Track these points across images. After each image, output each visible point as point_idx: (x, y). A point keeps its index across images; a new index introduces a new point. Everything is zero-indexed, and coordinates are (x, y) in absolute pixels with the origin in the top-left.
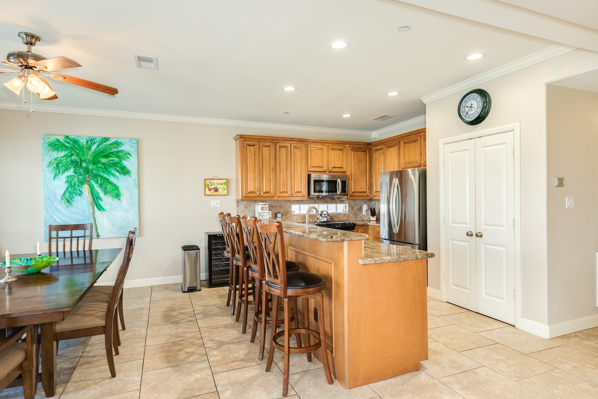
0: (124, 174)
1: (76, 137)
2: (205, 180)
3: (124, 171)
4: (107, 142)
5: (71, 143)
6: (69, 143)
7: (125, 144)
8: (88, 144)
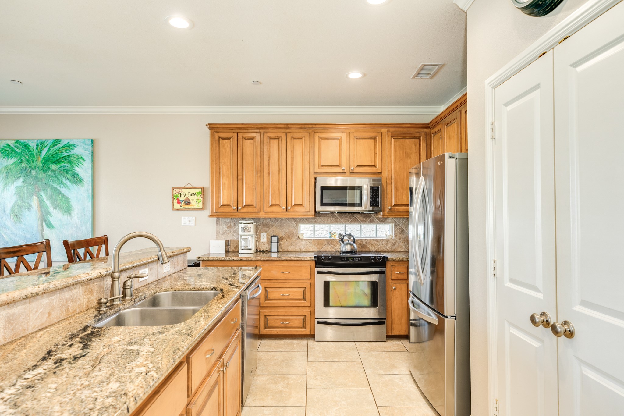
0: (75, 182)
1: (26, 141)
2: (173, 189)
3: (77, 179)
4: (58, 145)
5: (21, 148)
6: (19, 148)
7: (77, 147)
8: (39, 148)
